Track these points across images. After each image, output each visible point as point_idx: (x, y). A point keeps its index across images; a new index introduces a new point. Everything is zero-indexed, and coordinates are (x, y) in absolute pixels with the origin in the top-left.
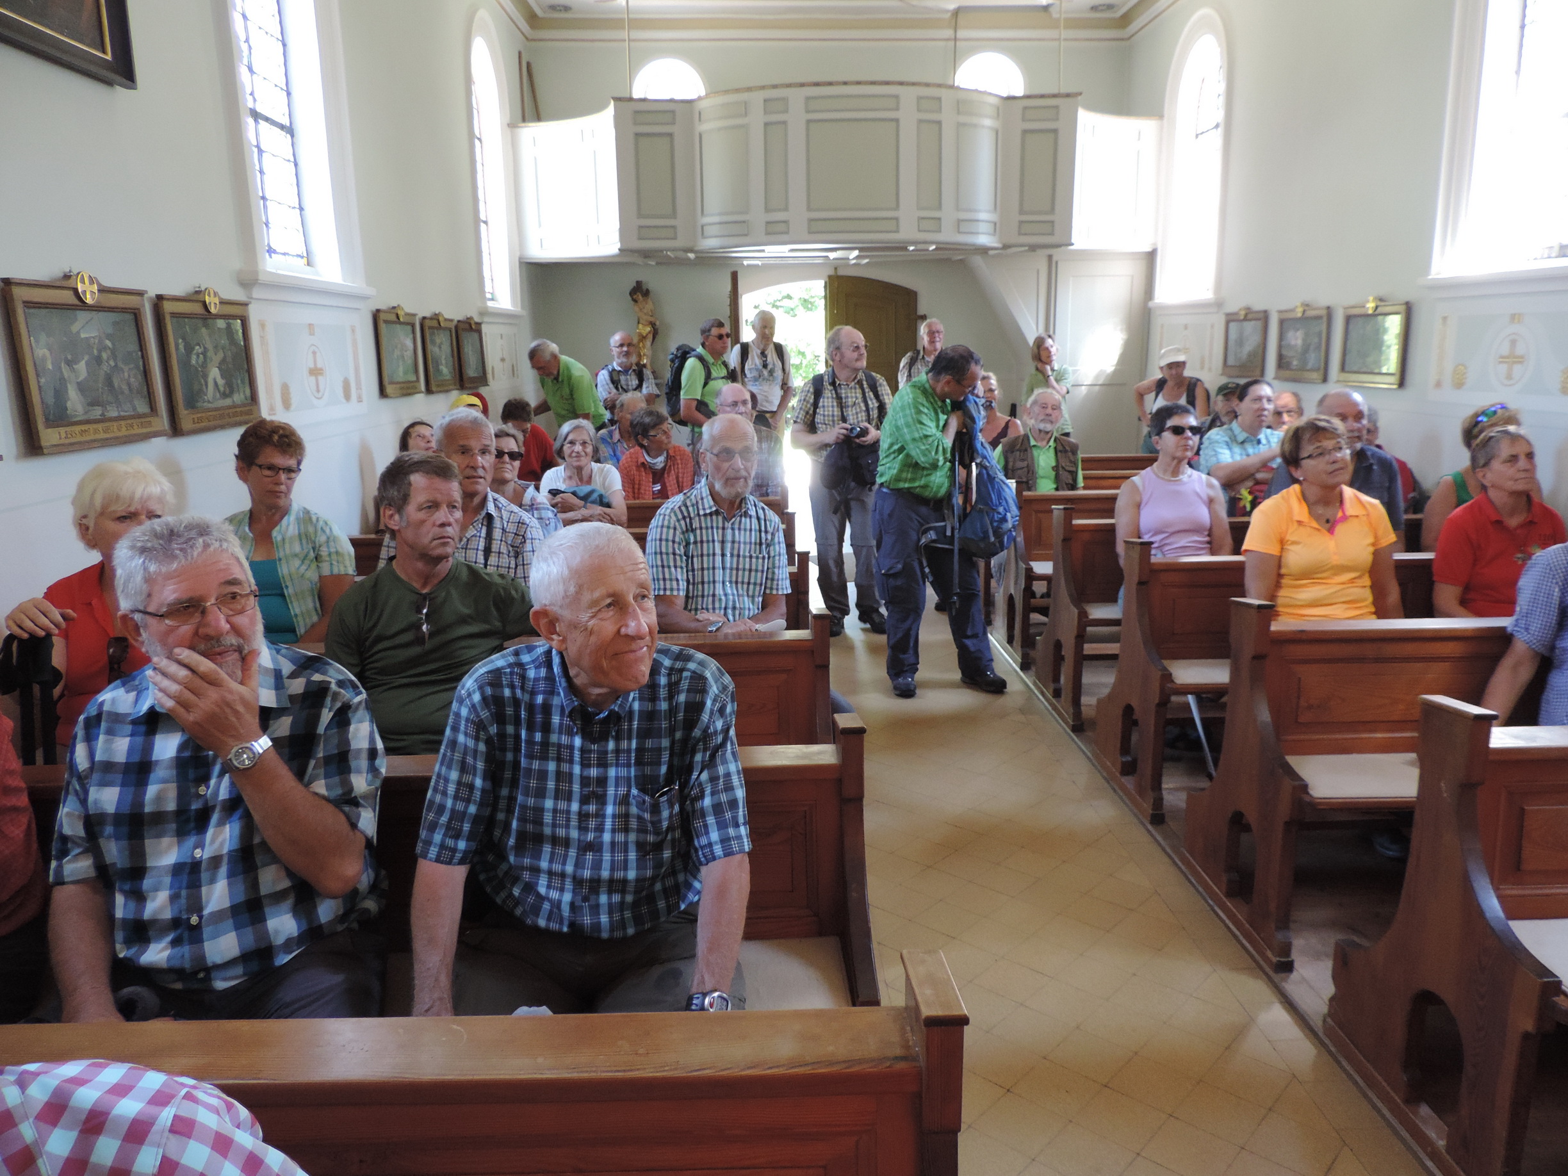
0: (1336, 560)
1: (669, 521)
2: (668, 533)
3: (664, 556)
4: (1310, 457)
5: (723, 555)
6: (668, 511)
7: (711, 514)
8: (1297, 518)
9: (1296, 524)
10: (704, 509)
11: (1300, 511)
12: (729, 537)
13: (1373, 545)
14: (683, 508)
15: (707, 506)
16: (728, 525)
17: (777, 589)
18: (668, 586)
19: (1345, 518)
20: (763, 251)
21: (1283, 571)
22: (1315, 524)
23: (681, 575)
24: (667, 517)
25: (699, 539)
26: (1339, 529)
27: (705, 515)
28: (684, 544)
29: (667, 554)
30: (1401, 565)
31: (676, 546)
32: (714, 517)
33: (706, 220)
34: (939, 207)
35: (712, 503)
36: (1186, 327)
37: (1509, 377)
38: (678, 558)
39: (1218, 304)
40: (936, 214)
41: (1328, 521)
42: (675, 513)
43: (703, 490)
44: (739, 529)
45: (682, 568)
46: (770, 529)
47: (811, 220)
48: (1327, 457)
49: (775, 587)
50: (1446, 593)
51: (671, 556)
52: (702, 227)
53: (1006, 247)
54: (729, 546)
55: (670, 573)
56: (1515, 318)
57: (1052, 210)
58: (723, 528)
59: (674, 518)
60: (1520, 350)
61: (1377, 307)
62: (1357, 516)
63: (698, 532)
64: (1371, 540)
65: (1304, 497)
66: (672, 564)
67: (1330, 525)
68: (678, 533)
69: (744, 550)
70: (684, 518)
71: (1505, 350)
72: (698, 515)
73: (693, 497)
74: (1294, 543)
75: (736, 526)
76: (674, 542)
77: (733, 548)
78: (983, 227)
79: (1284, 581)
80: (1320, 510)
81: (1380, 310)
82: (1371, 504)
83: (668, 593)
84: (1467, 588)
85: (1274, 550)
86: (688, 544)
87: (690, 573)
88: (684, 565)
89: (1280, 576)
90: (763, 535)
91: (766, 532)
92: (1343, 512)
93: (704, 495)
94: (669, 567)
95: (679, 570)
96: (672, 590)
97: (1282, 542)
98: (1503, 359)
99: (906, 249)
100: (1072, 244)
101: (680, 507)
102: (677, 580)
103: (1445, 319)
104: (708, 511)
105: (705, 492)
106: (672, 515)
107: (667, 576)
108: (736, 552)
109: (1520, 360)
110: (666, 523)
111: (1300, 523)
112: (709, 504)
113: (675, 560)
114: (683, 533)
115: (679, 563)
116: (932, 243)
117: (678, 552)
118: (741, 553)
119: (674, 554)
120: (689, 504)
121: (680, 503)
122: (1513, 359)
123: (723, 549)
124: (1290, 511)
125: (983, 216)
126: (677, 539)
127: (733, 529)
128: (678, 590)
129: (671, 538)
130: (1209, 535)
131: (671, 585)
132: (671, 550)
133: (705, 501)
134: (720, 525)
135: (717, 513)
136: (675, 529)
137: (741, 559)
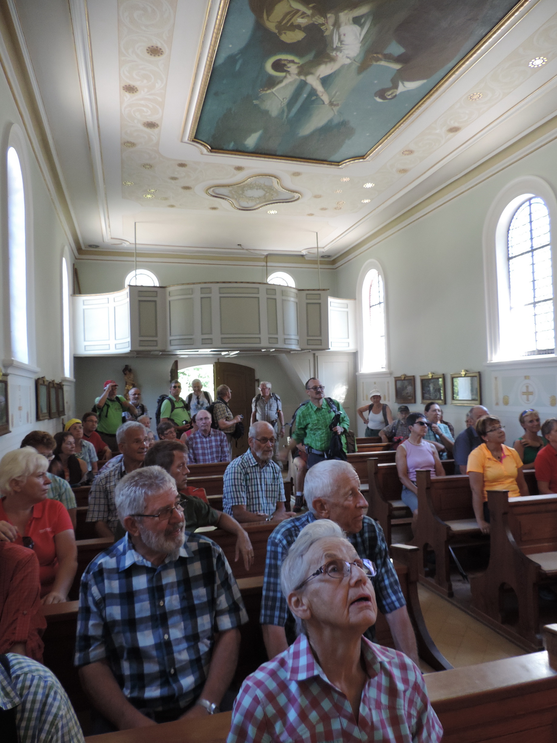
0: (506, 473)
1: (238, 470)
2: (238, 476)
3: (237, 487)
4: (491, 431)
5: (261, 485)
6: (236, 466)
7: (255, 466)
8: (488, 457)
9: (487, 459)
10: (252, 464)
11: (488, 454)
12: (263, 476)
13: (516, 467)
14: (243, 464)
15: (253, 462)
16: (262, 470)
17: (282, 499)
18: (240, 500)
19: (505, 456)
20: (198, 351)
21: (485, 479)
22: (495, 459)
23: (244, 495)
24: (236, 468)
25: (250, 477)
26: (504, 460)
27: (252, 467)
28: (245, 480)
29: (238, 485)
30: (526, 475)
31: (242, 481)
32: (256, 467)
33: (172, 338)
34: (277, 333)
35: (255, 461)
36: (375, 383)
37: (528, 400)
38: (243, 487)
39: (391, 374)
40: (275, 336)
41: (499, 458)
42: (239, 466)
43: (250, 455)
44: (266, 472)
45: (244, 492)
46: (277, 472)
47: (222, 338)
48: (497, 431)
49: (281, 498)
50: (543, 485)
51: (240, 487)
52: (170, 341)
53: (302, 350)
54: (263, 480)
55: (240, 494)
56: (526, 377)
57: (320, 335)
58: (260, 472)
59: (239, 469)
60: (531, 389)
61: (466, 374)
62: (508, 455)
63: (250, 474)
64: (515, 465)
65: (488, 448)
66: (240, 490)
67: (500, 459)
68: (242, 475)
69: (269, 482)
70: (244, 468)
71: (524, 390)
72: (249, 466)
73: (245, 458)
74: (489, 467)
75: (265, 471)
76: (241, 479)
77: (264, 481)
78: (294, 342)
79: (486, 484)
80: (495, 453)
81: (467, 375)
82: (512, 450)
83: (240, 504)
84: (550, 483)
85: (480, 471)
86: (246, 480)
87: (248, 494)
88: (245, 490)
89: (484, 481)
90: (275, 474)
91: (276, 473)
92: (504, 453)
93: (250, 457)
94: (239, 491)
95: (243, 493)
96: (242, 502)
97: (484, 467)
98: (524, 393)
99: (260, 351)
100: (330, 349)
101: (241, 463)
102: (243, 498)
103: (496, 378)
104: (254, 465)
105: (251, 456)
106: (238, 467)
107: (239, 496)
108: (266, 483)
109: (531, 393)
110: (236, 471)
111: (489, 459)
112: (253, 461)
113: (242, 488)
114: (244, 475)
115: (243, 490)
116: (272, 348)
117: (243, 484)
118: (268, 483)
119: (241, 485)
120: (244, 462)
121: (241, 462)
122: (528, 393)
123: (261, 482)
124: (484, 454)
125: (293, 337)
126: (242, 478)
127: (264, 472)
128: (244, 502)
129: (239, 478)
130: (435, 468)
131: (241, 500)
132: (240, 483)
133: (251, 460)
134: (259, 471)
135: (257, 465)
136: (241, 473)
137: (268, 486)
